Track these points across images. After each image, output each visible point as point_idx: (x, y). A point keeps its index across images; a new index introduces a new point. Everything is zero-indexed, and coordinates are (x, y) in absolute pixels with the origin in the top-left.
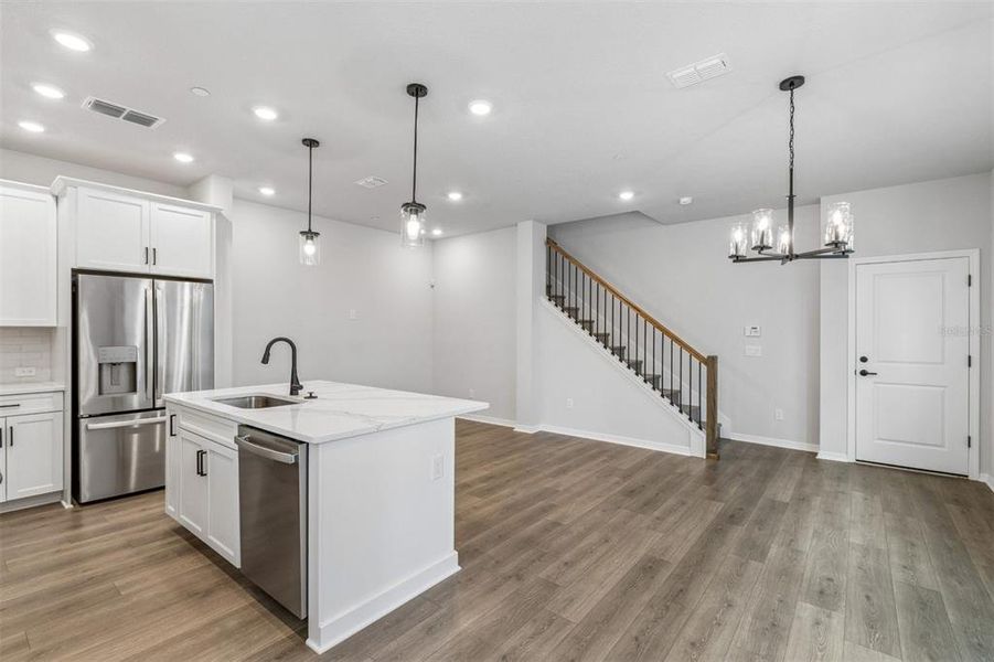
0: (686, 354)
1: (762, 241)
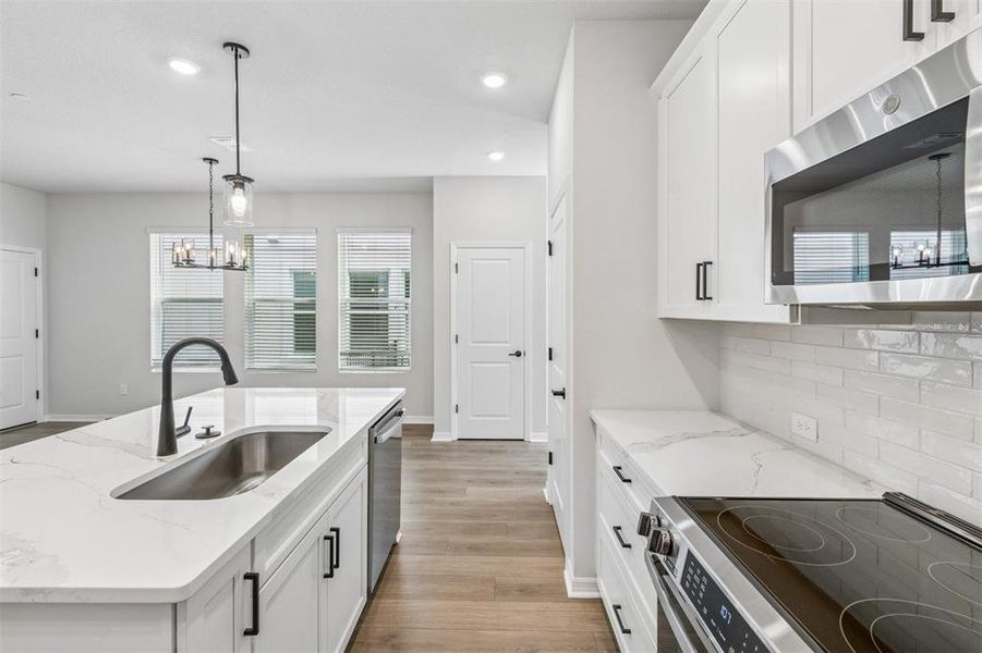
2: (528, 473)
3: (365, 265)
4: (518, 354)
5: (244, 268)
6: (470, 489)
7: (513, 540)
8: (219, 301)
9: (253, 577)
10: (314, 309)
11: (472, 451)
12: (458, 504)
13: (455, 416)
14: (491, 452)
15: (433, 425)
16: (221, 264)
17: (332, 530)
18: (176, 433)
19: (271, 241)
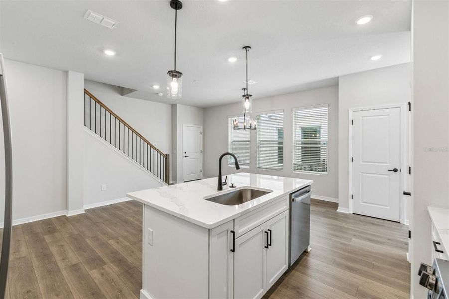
2: (397, 241)
3: (310, 124)
4: (395, 171)
5: (255, 128)
6: (354, 239)
7: (375, 272)
8: (248, 141)
9: (233, 232)
10: (282, 144)
11: (361, 221)
12: (345, 245)
13: (351, 201)
14: (373, 224)
15: (337, 204)
16: (248, 127)
17: (268, 230)
18: (223, 184)
19: (269, 116)
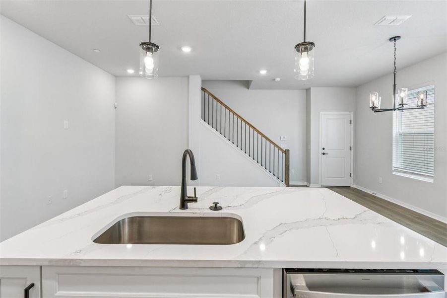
0: (276, 149)
1: (402, 102)
